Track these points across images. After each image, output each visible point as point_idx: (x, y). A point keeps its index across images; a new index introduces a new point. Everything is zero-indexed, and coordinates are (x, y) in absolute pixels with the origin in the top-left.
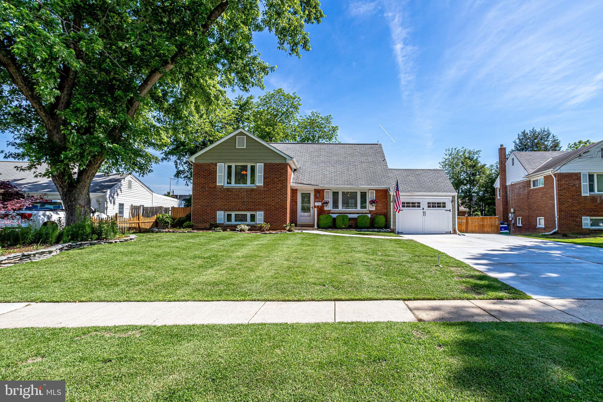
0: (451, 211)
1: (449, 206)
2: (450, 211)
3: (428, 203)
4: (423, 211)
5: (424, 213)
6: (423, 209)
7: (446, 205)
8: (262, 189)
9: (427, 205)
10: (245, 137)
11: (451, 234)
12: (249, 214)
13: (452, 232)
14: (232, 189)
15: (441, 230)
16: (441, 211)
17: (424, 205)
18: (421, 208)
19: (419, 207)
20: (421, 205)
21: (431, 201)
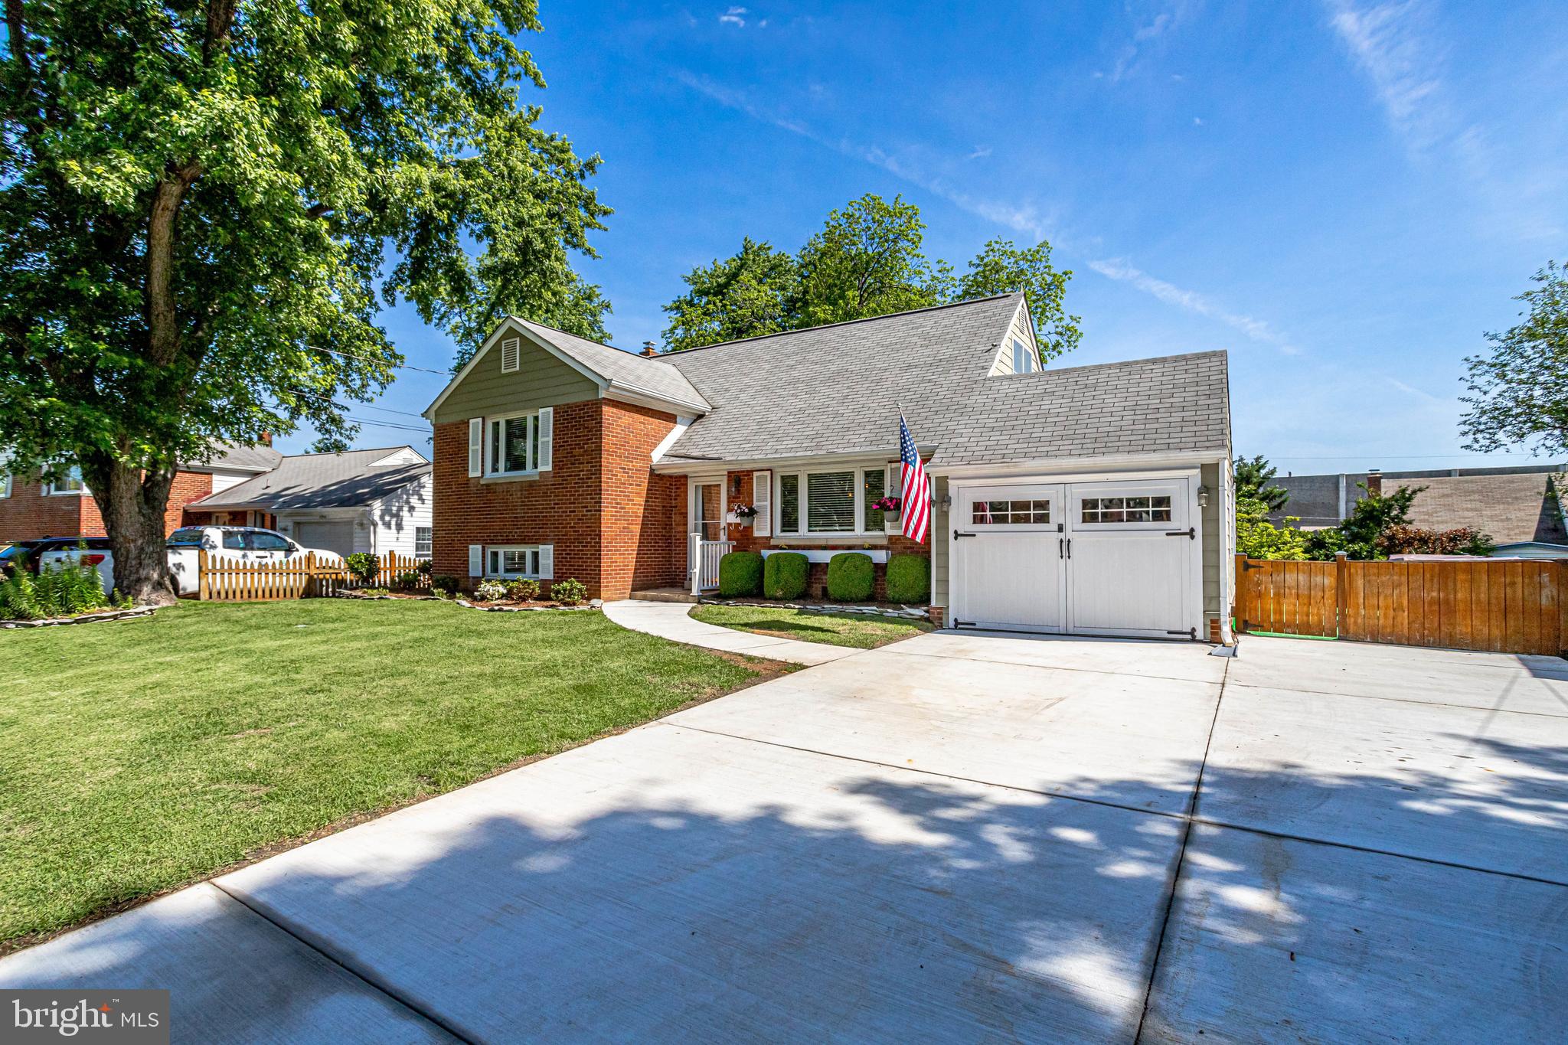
0: (1199, 533)
1: (1187, 512)
2: (1191, 533)
3: (1086, 504)
4: (1062, 535)
5: (1065, 547)
6: (1061, 529)
7: (1174, 509)
8: (551, 481)
9: (1078, 511)
10: (518, 339)
11: (1194, 640)
12: (528, 551)
13: (1200, 635)
14: (496, 484)
15: (1144, 623)
16: (1147, 536)
17: (1066, 511)
18: (1053, 525)
19: (1043, 519)
20: (1052, 511)
21: (1099, 493)
